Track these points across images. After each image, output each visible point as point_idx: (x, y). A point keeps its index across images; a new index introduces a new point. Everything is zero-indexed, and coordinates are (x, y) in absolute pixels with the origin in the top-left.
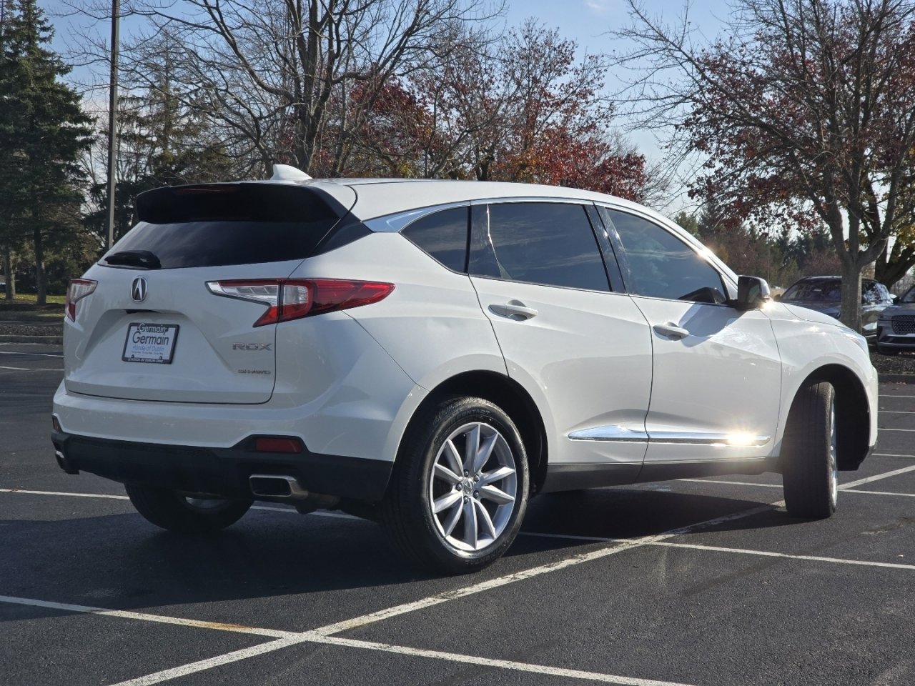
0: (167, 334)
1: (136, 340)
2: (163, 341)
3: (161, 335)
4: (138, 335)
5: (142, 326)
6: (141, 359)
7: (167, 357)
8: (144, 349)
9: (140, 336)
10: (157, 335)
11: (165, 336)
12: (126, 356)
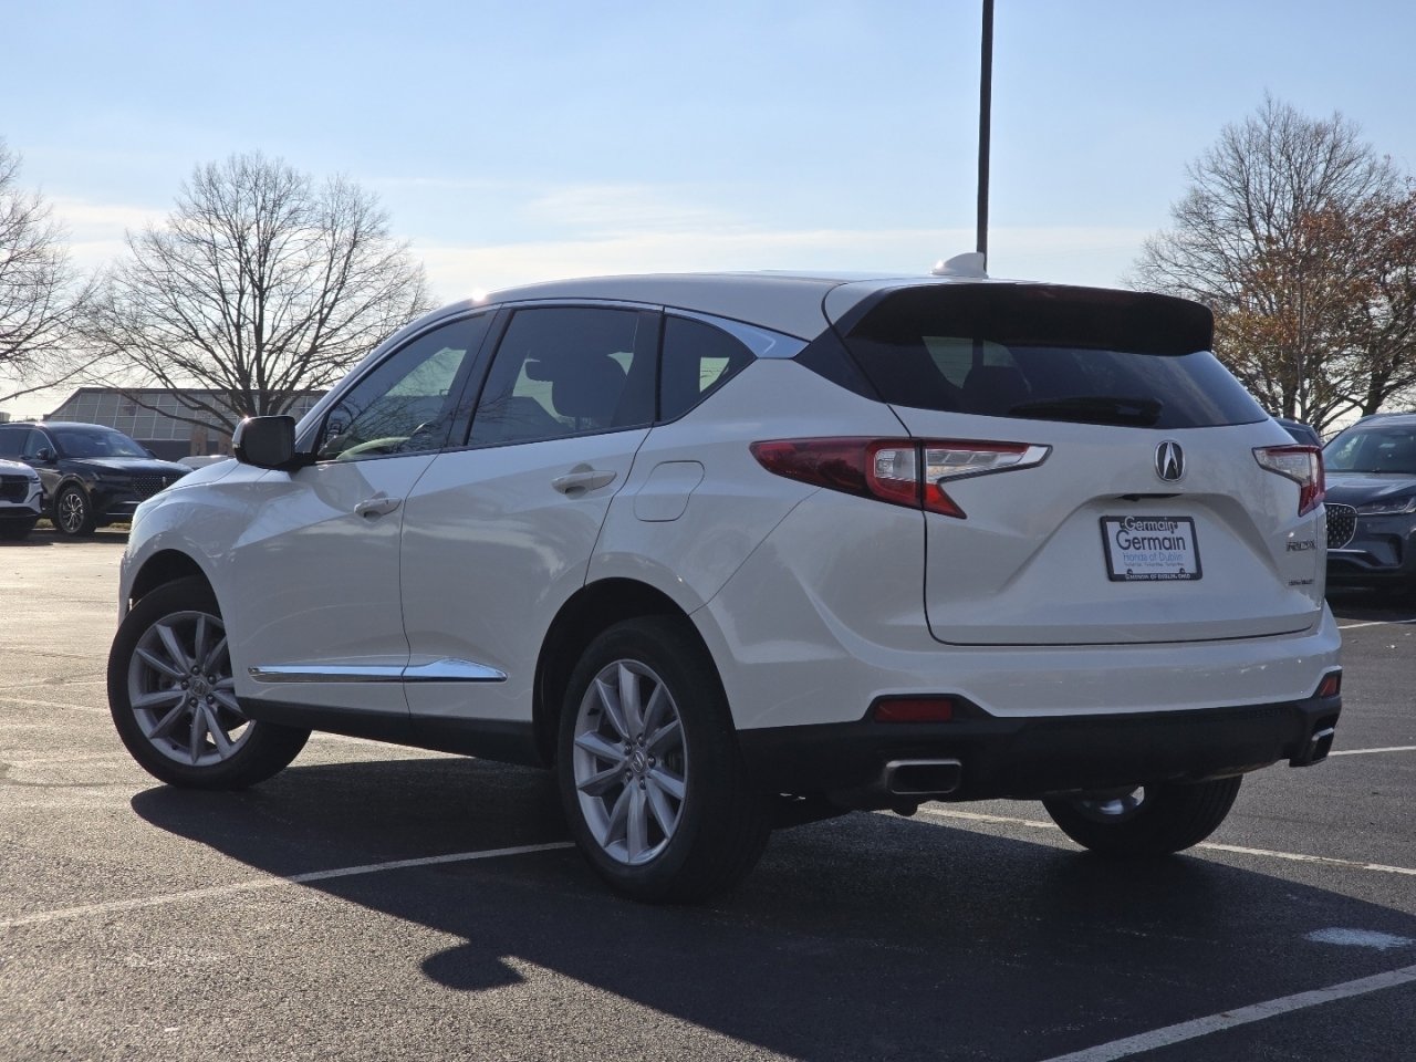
0: (1177, 533)
1: (1125, 545)
2: (1176, 543)
3: (1168, 534)
4: (1123, 536)
5: (1130, 521)
6: (1149, 575)
7: (1191, 568)
8: (1144, 558)
9: (1130, 537)
10: (1161, 535)
11: (1175, 536)
12: (1117, 571)
